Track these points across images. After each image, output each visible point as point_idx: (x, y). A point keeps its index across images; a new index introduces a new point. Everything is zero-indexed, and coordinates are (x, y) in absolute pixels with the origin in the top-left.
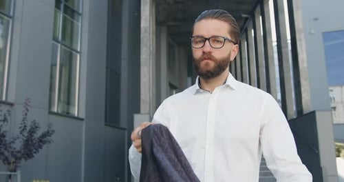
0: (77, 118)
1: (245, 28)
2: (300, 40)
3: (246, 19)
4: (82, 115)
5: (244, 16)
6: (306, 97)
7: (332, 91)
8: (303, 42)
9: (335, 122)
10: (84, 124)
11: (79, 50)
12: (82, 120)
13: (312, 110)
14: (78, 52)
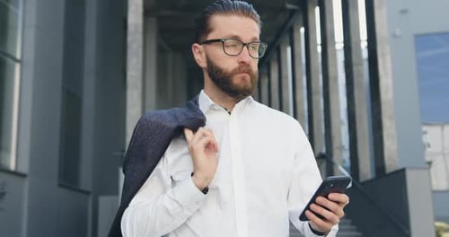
0: (15, 173)
1: (289, 25)
2: (383, 55)
3: (293, 12)
4: (24, 168)
5: (289, 6)
6: (390, 146)
7: (425, 133)
8: (388, 58)
9: (435, 188)
10: (26, 184)
11: (18, 56)
12: (23, 176)
13: (400, 167)
14: (15, 60)
